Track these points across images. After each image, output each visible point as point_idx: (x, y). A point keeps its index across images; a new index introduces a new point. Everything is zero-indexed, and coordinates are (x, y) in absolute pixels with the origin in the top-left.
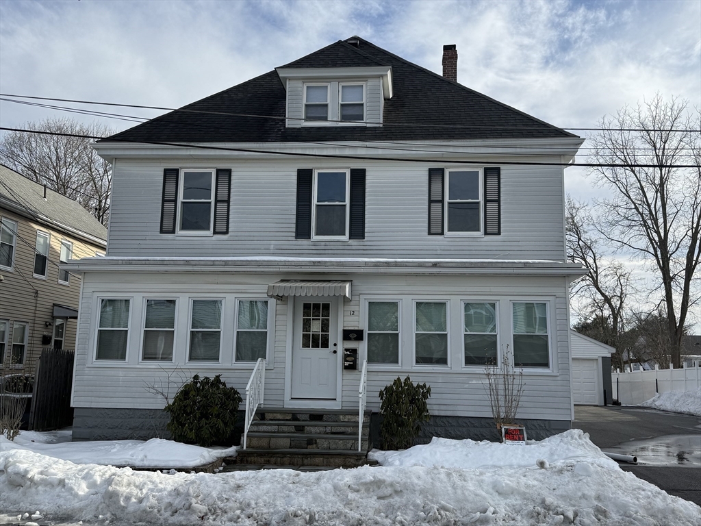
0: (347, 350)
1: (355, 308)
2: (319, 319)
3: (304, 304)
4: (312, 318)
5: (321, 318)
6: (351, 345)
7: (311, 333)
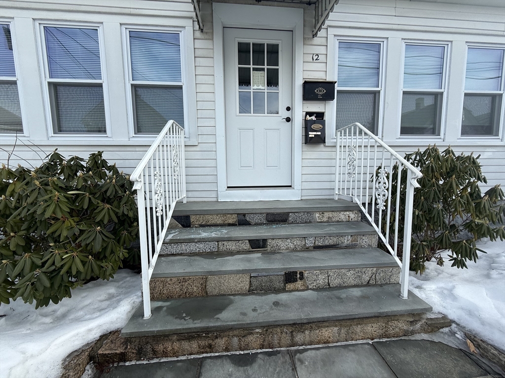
0: (310, 114)
1: (321, 50)
2: (263, 70)
3: (240, 44)
4: (251, 66)
5: (266, 67)
6: (315, 107)
7: (252, 91)
